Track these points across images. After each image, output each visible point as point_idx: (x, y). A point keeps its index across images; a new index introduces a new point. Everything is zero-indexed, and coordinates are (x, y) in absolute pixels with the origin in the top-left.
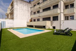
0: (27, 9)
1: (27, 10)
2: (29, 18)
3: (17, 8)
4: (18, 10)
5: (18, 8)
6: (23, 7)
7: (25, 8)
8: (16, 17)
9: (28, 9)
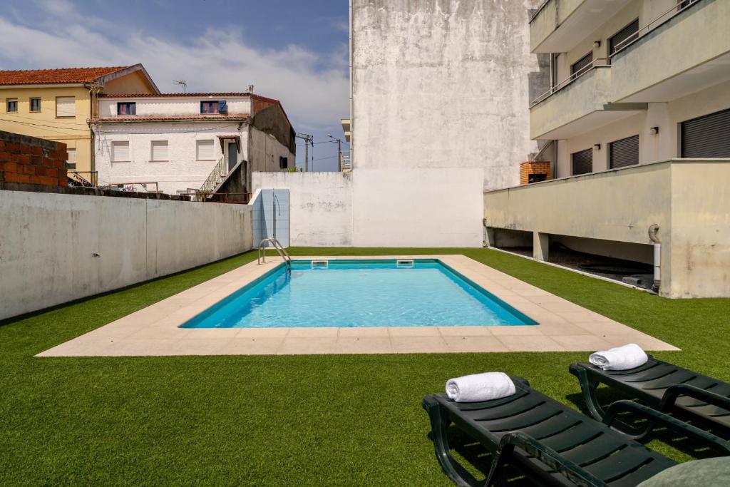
0: (494, 49)
1: (486, 58)
2: (512, 141)
3: (384, 63)
4: (392, 70)
5: (394, 52)
6: (438, 31)
7: (467, 37)
8: (373, 143)
9: (504, 39)
